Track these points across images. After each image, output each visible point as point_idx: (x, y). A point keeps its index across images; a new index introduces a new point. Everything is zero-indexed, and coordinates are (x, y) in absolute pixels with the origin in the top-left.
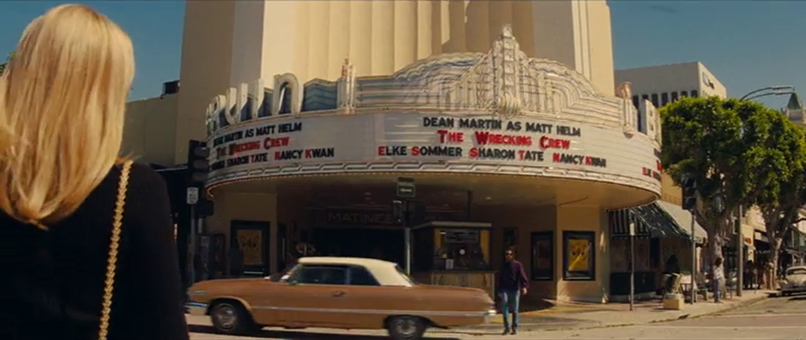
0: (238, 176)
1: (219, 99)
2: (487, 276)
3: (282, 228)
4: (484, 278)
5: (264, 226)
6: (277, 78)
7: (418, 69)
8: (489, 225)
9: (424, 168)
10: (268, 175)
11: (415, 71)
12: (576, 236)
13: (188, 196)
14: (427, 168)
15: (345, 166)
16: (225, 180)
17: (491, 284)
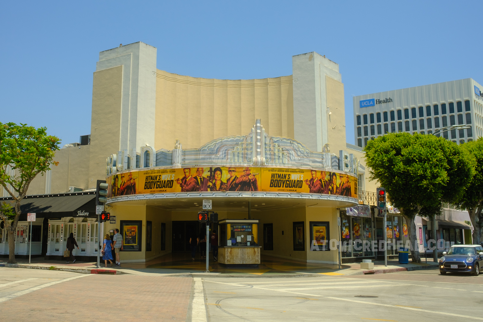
0: (123, 199)
1: (113, 156)
2: (256, 249)
3: (149, 223)
4: (255, 250)
5: (139, 223)
6: (142, 148)
7: (212, 145)
8: (257, 221)
9: (215, 195)
10: (139, 199)
11: (211, 146)
12: (317, 224)
13: (97, 210)
14: (217, 195)
15: (176, 195)
16: (116, 201)
17: (258, 253)
